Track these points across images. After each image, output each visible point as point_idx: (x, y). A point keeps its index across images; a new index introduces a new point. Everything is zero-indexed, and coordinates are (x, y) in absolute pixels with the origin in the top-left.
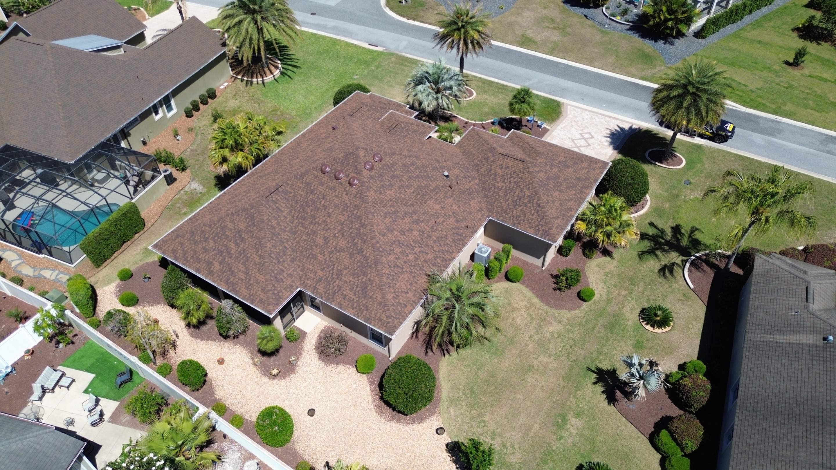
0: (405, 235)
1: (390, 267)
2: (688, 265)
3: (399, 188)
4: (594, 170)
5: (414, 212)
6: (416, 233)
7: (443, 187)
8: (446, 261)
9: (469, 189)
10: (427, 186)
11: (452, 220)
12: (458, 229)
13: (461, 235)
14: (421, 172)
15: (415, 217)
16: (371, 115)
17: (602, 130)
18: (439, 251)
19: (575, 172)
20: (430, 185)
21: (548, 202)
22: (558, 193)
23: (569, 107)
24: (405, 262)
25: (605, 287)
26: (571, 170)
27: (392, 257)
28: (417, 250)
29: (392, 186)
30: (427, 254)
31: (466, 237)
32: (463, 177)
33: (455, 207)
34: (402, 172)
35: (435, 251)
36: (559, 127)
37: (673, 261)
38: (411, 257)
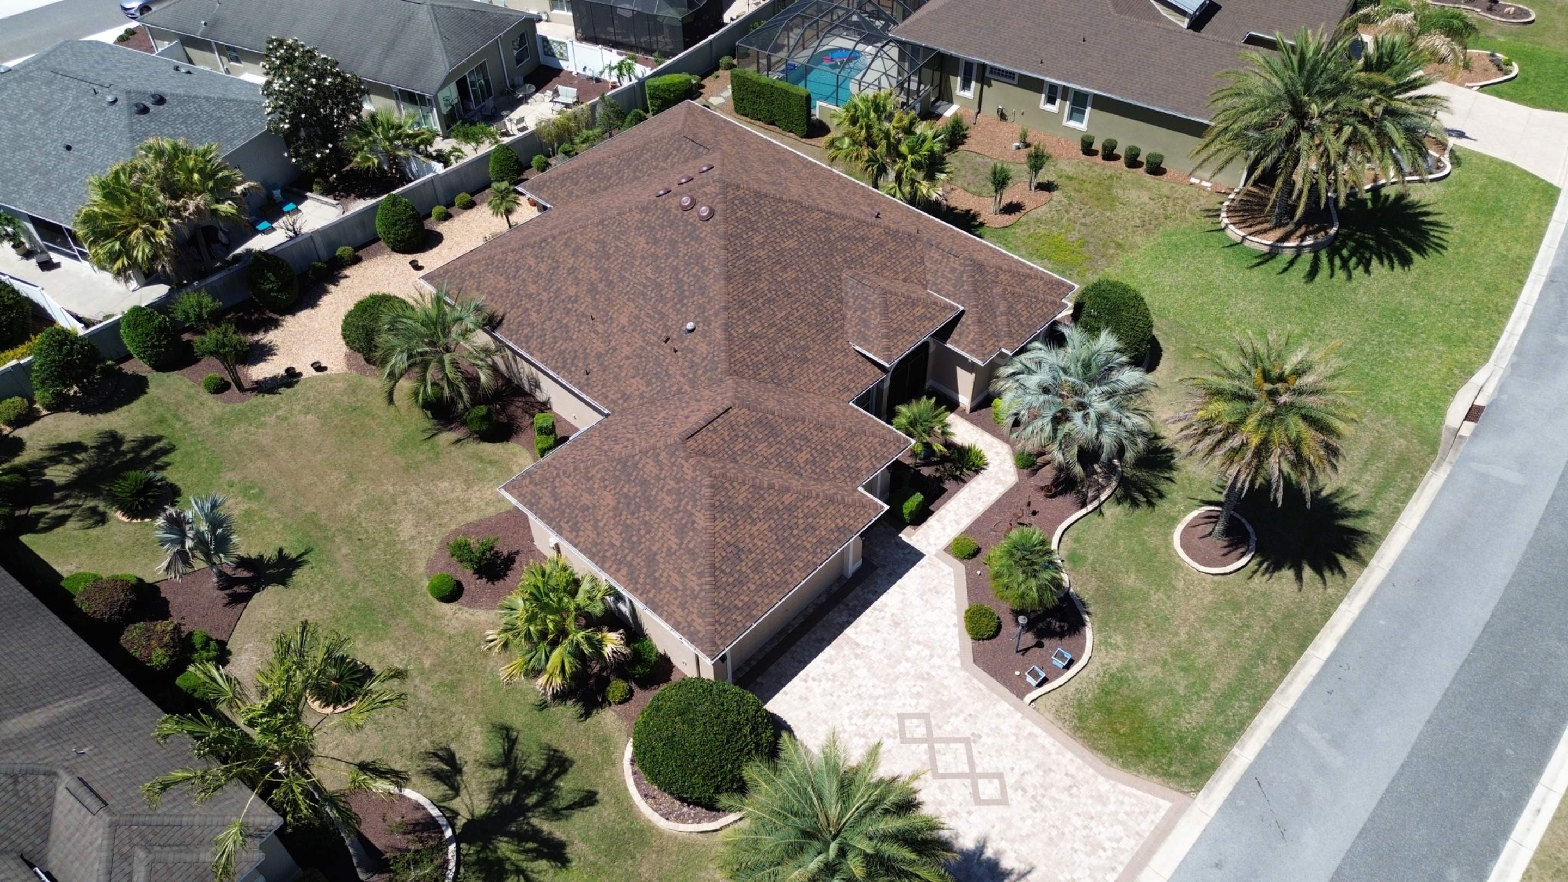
0: (569, 274)
1: (516, 261)
2: (435, 812)
3: (653, 254)
4: (683, 606)
5: (610, 284)
6: (572, 291)
7: (665, 326)
8: (527, 342)
9: (668, 375)
10: (663, 299)
11: (600, 347)
12: (585, 358)
13: (572, 364)
14: (690, 285)
15: (601, 286)
16: (943, 276)
17: (1024, 849)
18: (543, 329)
19: (670, 553)
20: (665, 305)
21: (588, 480)
22: (613, 504)
23: (1166, 805)
24: (524, 280)
25: (453, 632)
26: (673, 542)
27: (531, 261)
28: (545, 296)
29: (655, 244)
30: (538, 312)
31: (571, 372)
32: (692, 361)
33: (626, 351)
34: (685, 255)
35: (543, 323)
36: (1037, 730)
37: (463, 792)
38: (532, 289)
